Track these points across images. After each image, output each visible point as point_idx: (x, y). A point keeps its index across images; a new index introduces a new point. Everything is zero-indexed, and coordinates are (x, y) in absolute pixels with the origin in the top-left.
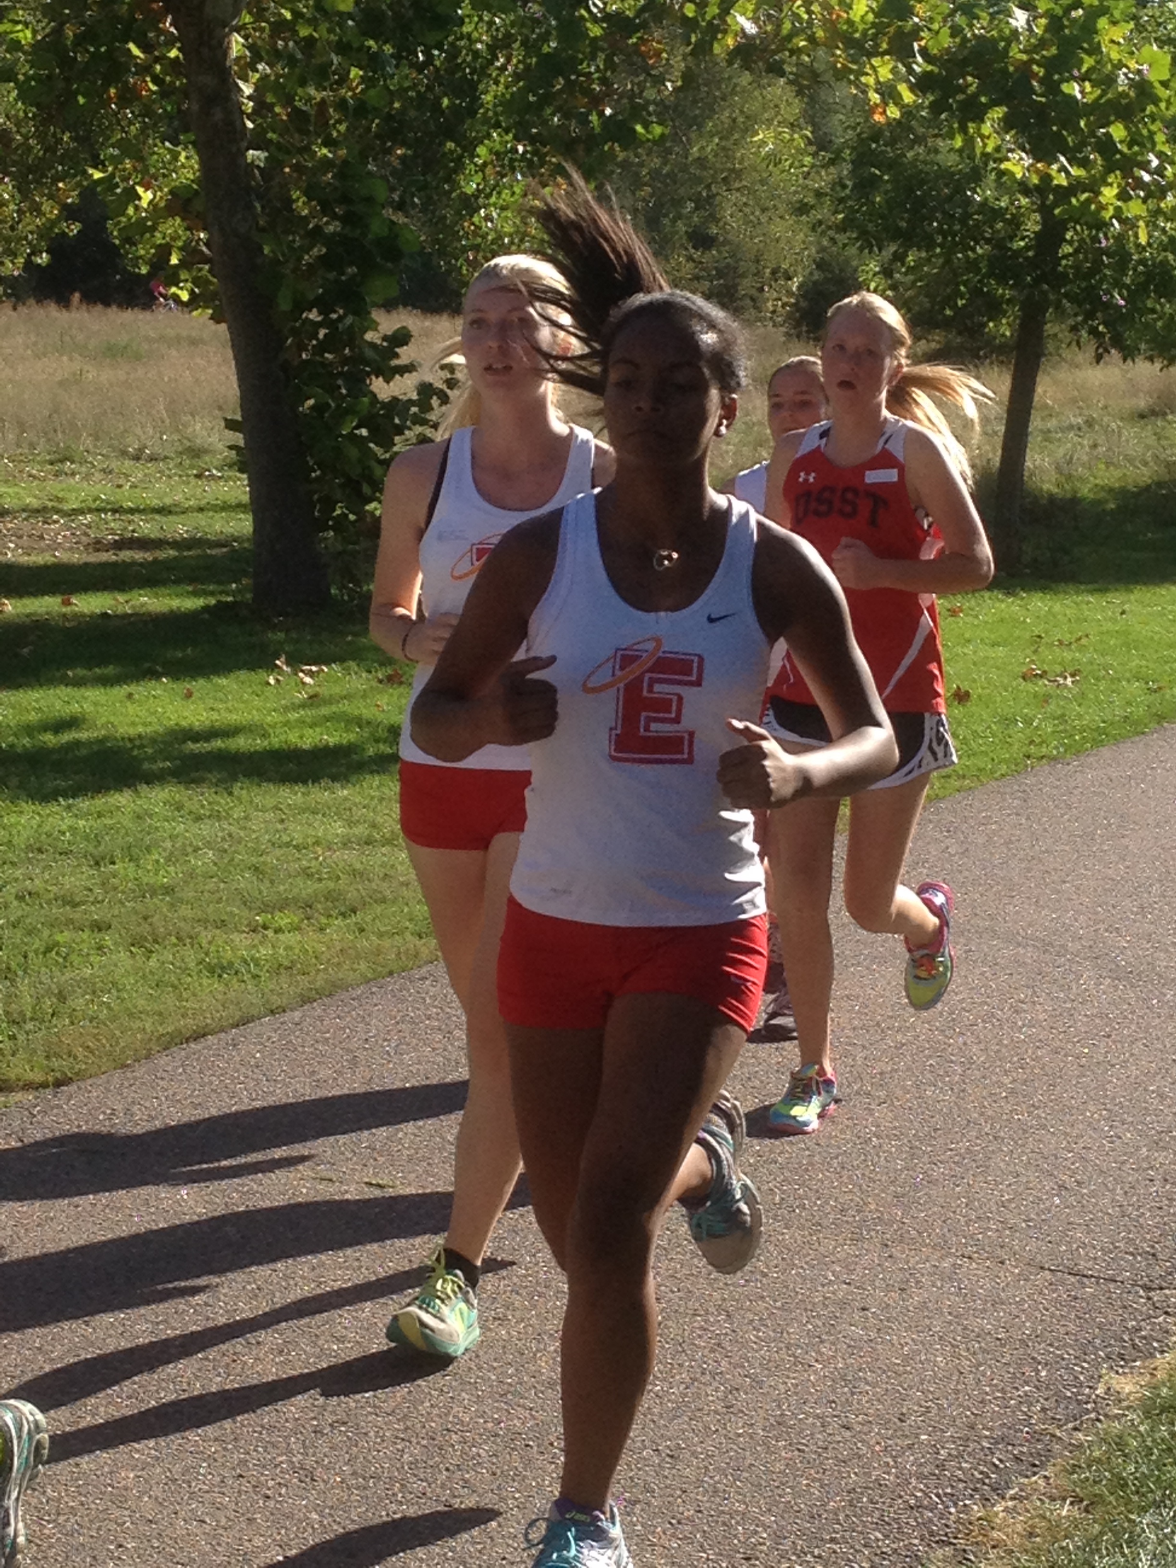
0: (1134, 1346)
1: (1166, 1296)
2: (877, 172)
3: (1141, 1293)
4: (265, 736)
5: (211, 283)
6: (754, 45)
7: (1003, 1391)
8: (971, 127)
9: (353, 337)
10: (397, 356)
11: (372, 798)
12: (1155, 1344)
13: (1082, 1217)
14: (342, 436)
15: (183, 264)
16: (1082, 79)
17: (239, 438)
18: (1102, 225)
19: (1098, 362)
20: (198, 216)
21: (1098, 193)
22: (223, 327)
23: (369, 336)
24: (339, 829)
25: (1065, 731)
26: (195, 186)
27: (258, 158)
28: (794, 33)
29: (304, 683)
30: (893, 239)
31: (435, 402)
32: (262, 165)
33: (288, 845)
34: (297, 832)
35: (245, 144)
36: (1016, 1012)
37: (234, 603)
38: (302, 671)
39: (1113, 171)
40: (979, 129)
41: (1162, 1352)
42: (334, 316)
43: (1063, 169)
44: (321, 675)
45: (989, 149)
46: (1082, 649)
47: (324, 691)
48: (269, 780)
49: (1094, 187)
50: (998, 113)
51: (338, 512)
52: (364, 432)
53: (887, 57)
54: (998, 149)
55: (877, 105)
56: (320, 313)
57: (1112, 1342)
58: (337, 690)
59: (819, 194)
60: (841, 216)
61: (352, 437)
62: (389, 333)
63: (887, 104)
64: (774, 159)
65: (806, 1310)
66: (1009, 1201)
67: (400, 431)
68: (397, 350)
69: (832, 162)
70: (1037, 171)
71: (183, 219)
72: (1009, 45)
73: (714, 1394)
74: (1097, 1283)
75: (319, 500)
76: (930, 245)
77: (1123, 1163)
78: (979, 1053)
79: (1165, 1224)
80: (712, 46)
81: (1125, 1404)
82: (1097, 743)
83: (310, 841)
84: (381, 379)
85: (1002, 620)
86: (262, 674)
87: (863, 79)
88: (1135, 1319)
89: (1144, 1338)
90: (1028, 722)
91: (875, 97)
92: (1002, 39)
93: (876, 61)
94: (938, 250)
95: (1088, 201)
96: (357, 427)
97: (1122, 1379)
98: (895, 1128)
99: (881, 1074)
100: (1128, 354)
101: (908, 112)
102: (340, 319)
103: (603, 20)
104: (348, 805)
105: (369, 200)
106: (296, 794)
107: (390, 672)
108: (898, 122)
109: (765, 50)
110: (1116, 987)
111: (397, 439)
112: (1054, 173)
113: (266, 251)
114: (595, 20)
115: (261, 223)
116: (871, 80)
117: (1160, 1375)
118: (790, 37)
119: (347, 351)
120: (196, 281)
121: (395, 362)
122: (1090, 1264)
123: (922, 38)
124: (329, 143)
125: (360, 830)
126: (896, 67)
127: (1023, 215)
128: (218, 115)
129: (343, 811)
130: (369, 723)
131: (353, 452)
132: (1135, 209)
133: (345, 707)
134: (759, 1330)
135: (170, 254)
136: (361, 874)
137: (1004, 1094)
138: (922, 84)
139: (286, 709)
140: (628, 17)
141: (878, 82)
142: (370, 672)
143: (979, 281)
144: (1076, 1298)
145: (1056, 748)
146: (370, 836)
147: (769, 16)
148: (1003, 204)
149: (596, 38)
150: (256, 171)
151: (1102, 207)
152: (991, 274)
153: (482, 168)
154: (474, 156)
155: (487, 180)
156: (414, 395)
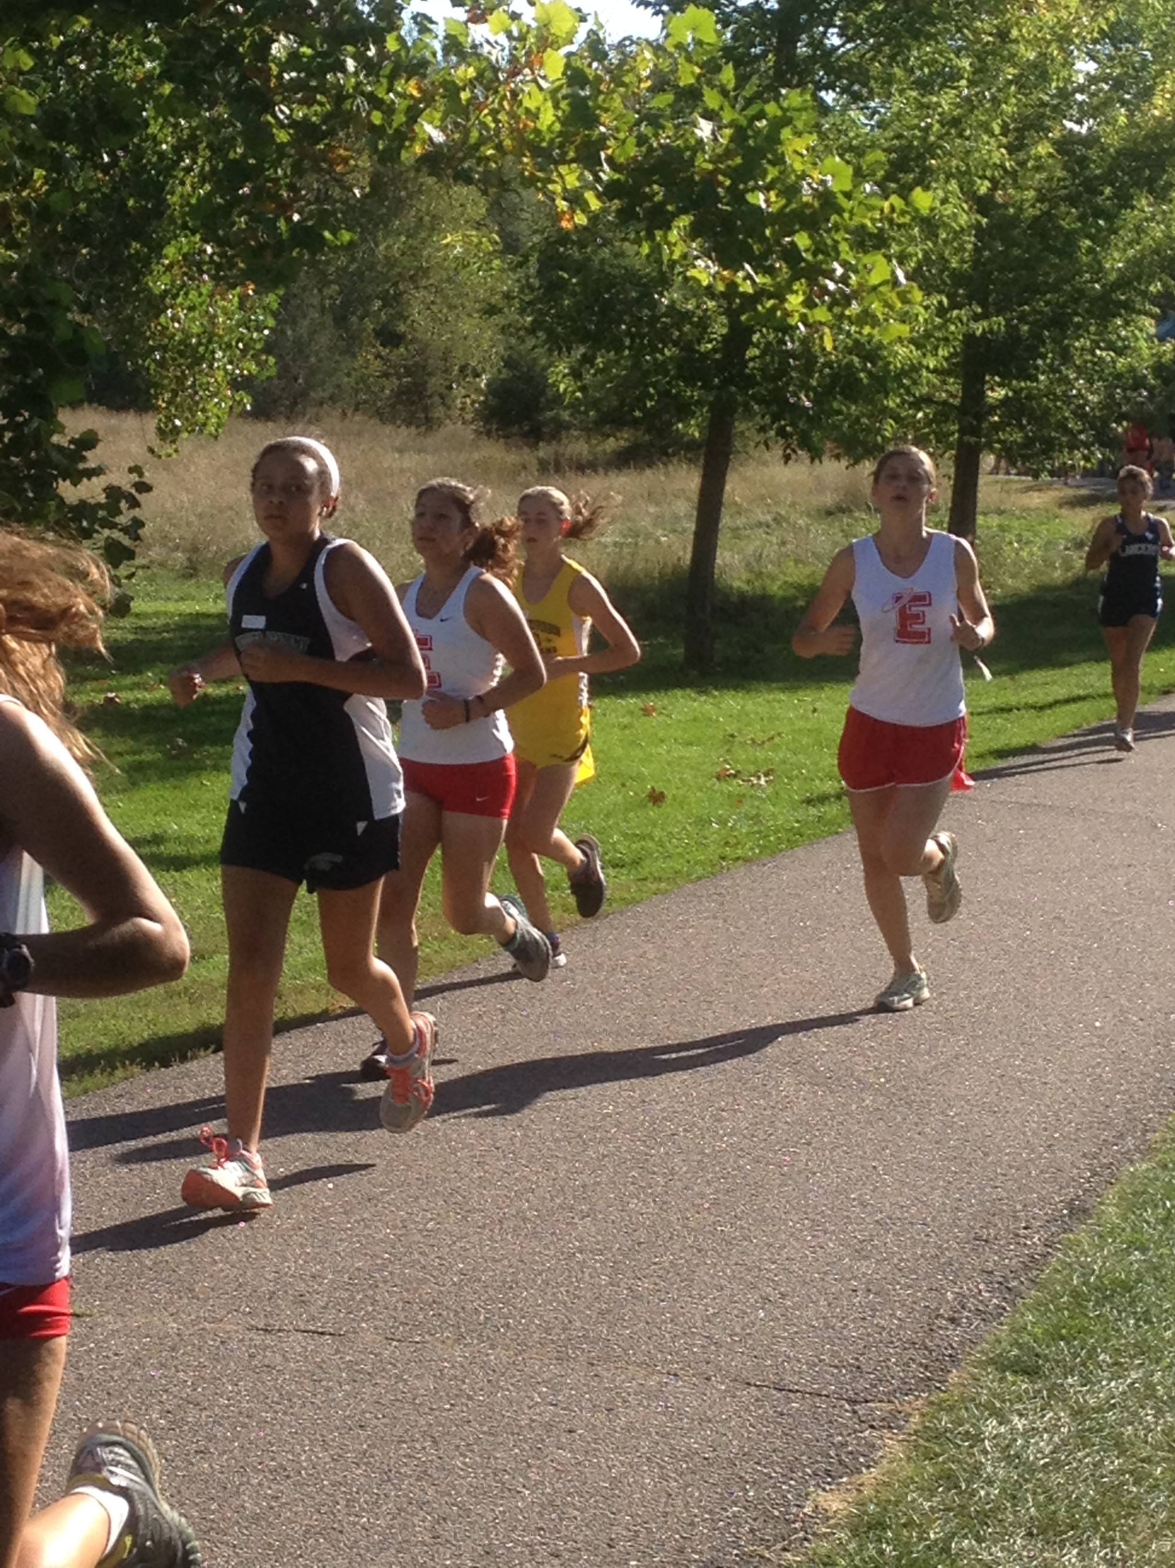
0: (841, 1462)
1: (872, 1410)
2: (566, 276)
3: (847, 1407)
6: (442, 153)
7: (710, 1512)
8: (658, 234)
9: (39, 440)
10: (84, 459)
11: (64, 908)
12: (862, 1460)
13: (785, 1330)
16: (768, 188)
18: (789, 330)
19: (786, 463)
21: (783, 300)
23: (56, 439)
25: (760, 832)
28: (482, 141)
30: (582, 341)
31: (123, 505)
36: (718, 1120)
39: (798, 279)
40: (665, 237)
41: (868, 1467)
42: (21, 419)
43: (748, 277)
45: (676, 256)
46: (776, 748)
49: (780, 295)
50: (684, 221)
53: (574, 165)
54: (685, 256)
55: (563, 212)
56: (5, 416)
57: (819, 1458)
59: (508, 296)
60: (529, 319)
62: (76, 436)
63: (574, 212)
64: (462, 263)
65: (513, 1434)
66: (714, 1314)
68: (85, 453)
69: (520, 265)
70: (723, 279)
72: (694, 154)
73: (421, 1524)
74: (803, 1398)
76: (619, 349)
77: (825, 1273)
78: (681, 1164)
79: (869, 1335)
80: (399, 154)
81: (832, 1522)
82: (792, 845)
84: (68, 482)
85: (695, 720)
87: (550, 187)
88: (841, 1434)
89: (851, 1453)
90: (723, 822)
91: (562, 205)
92: (687, 148)
93: (563, 169)
94: (627, 352)
95: (774, 309)
97: (830, 1496)
98: (598, 1243)
99: (584, 1186)
100: (816, 455)
101: (594, 218)
102: (26, 422)
103: (289, 126)
105: (53, 302)
108: (585, 228)
109: (453, 157)
110: (815, 1093)
112: (739, 281)
114: (281, 125)
116: (558, 188)
117: (867, 1492)
118: (477, 146)
119: (33, 454)
121: (82, 466)
122: (796, 1379)
123: (608, 148)
124: (14, 245)
126: (582, 174)
127: (709, 317)
132: (821, 314)
134: (465, 1456)
137: (706, 1206)
138: (610, 191)
140: (314, 124)
141: (565, 189)
143: (668, 383)
144: (782, 1414)
145: (752, 849)
147: (456, 125)
148: (690, 307)
149: (282, 143)
151: (787, 314)
152: (680, 376)
153: (169, 268)
154: (160, 256)
155: (173, 282)
156: (102, 499)
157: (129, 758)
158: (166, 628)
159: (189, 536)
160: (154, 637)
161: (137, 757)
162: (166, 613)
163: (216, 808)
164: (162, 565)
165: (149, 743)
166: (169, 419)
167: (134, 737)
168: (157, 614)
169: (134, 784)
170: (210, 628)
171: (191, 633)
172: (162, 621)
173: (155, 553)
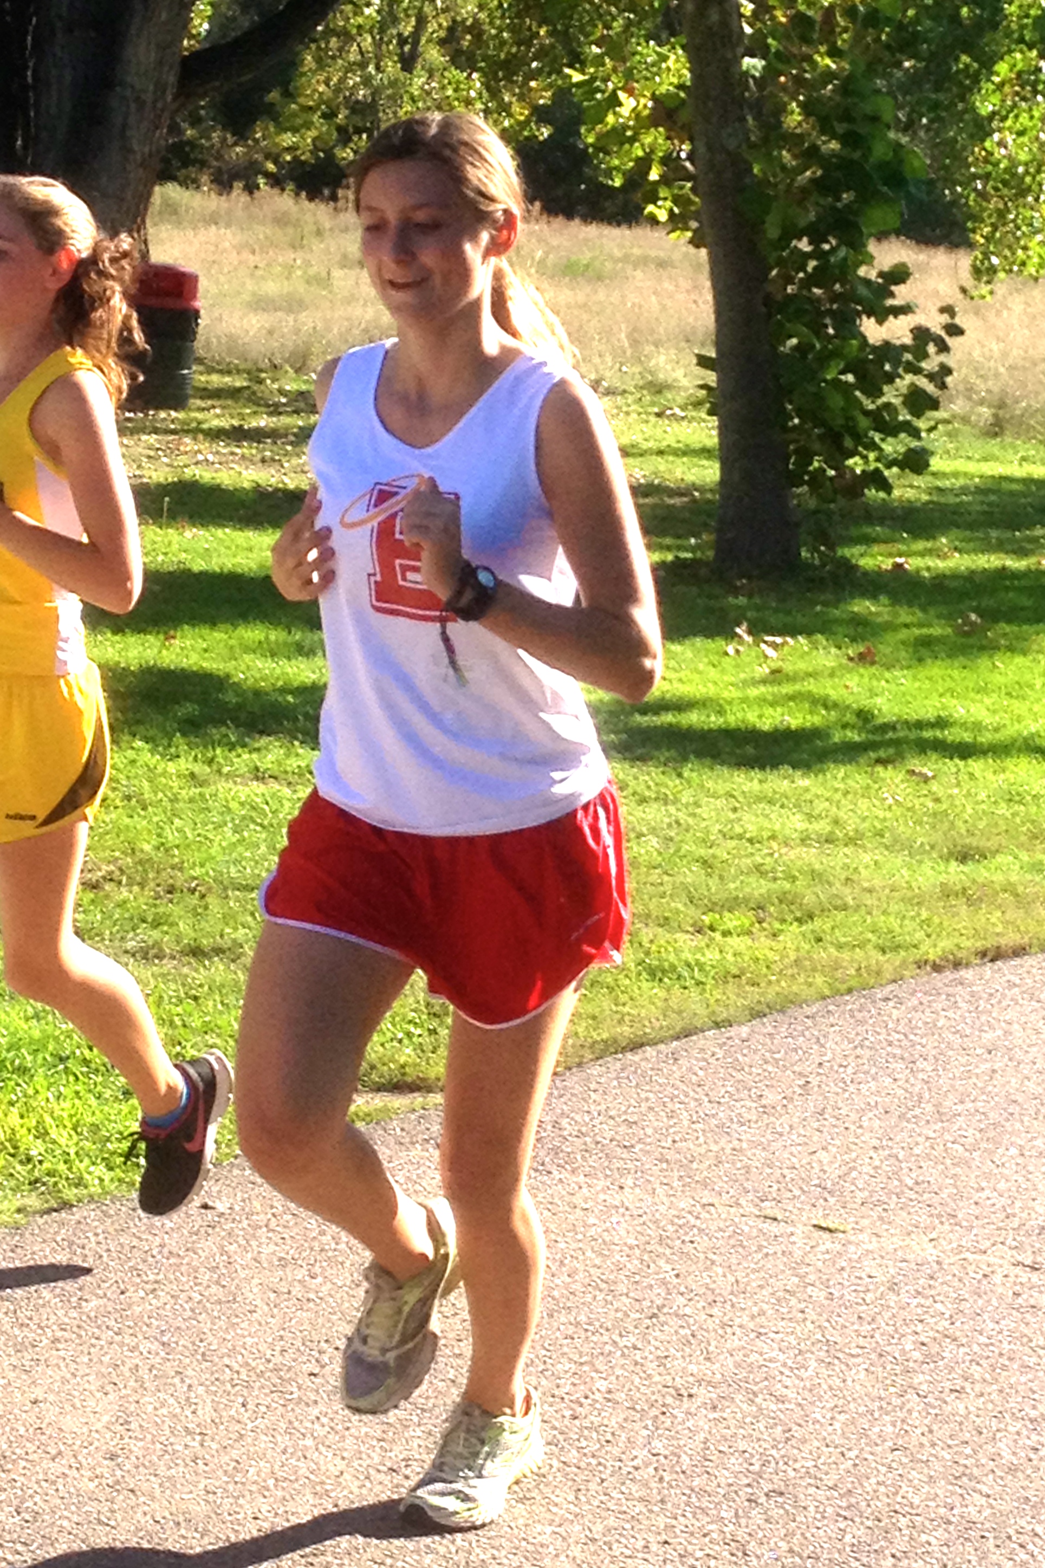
4: (721, 712)
5: (693, 203)
9: (845, 272)
10: (892, 295)
11: (836, 790)
14: (825, 381)
15: (665, 180)
17: (711, 378)
20: (683, 127)
22: (703, 252)
23: (862, 271)
24: (796, 823)
26: (682, 95)
27: (754, 67)
29: (766, 657)
31: (931, 349)
32: (757, 74)
33: (740, 837)
34: (751, 823)
35: (741, 50)
37: (693, 561)
38: (765, 642)
42: (826, 247)
44: (786, 648)
47: (788, 667)
48: (723, 763)
51: (816, 464)
52: (850, 378)
56: (810, 243)
58: (802, 666)
61: (836, 383)
62: (886, 269)
67: (890, 379)
68: (893, 288)
71: (668, 130)
75: (796, 452)
83: (765, 834)
84: (873, 320)
86: (720, 643)
96: (843, 372)
102: (833, 250)
104: (808, 797)
105: (875, 119)
106: (752, 780)
107: (862, 649)
111: (886, 388)
113: (755, 171)
115: (753, 138)
119: (837, 286)
120: (676, 200)
121: (890, 302)
124: (834, 53)
125: (823, 827)
128: (714, 16)
129: (801, 804)
130: (835, 705)
131: (836, 401)
133: (811, 686)
135: (650, 168)
136: (820, 875)
139: (744, 682)
142: (840, 648)
146: (832, 833)
150: (751, 81)
153: (1000, 87)
154: (992, 73)
155: (1003, 101)
156: (908, 340)
157: (917, 632)
158: (964, 490)
159: (996, 389)
160: (952, 500)
161: (925, 631)
162: (965, 474)
163: (1007, 694)
164: (965, 420)
165: (939, 617)
166: (986, 256)
167: (924, 609)
168: (956, 475)
169: (920, 660)
170: (1012, 494)
171: (993, 498)
172: (961, 482)
173: (958, 406)
